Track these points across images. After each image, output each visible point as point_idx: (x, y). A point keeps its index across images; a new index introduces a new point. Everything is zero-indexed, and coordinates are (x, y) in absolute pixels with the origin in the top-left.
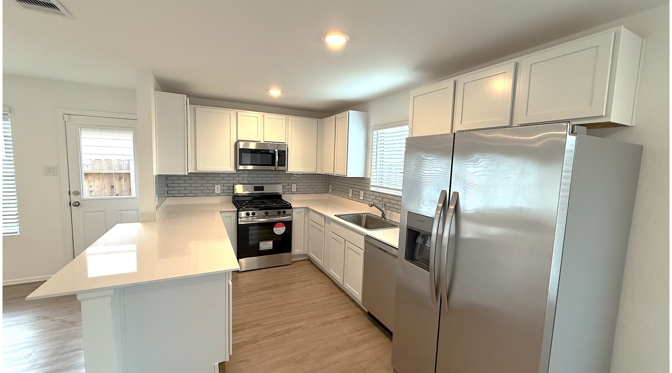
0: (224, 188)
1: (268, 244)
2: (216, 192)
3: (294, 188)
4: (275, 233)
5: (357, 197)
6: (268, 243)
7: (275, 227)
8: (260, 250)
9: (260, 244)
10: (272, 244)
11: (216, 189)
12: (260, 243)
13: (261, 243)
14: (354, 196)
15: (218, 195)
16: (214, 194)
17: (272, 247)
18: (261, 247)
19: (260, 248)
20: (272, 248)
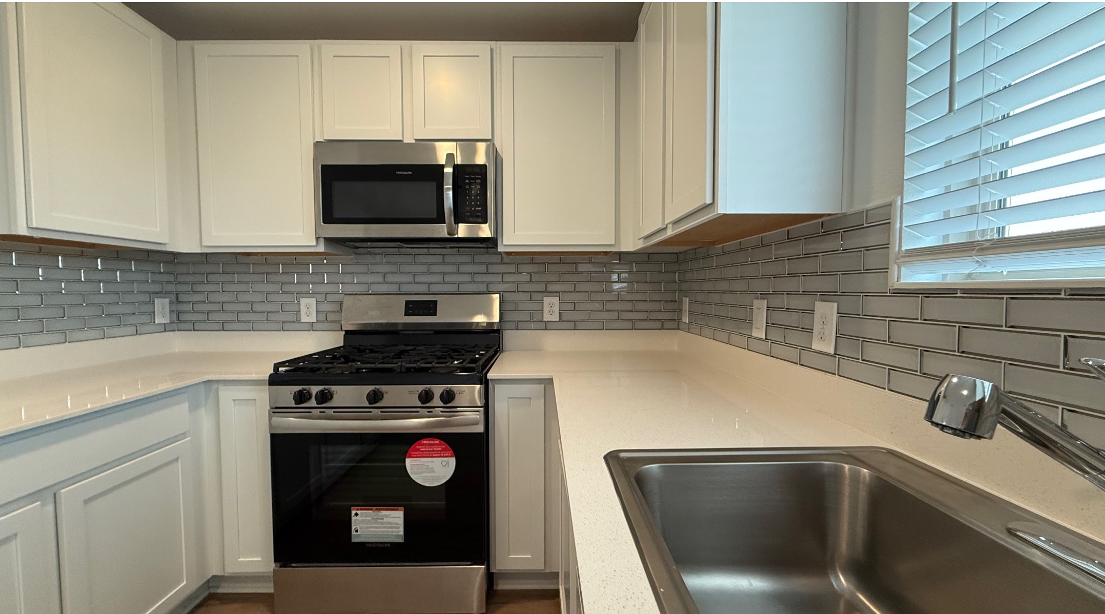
0: (325, 307)
1: (386, 520)
2: (304, 319)
3: (551, 308)
4: (413, 477)
5: (794, 337)
6: (387, 516)
7: (410, 457)
8: (354, 540)
9: (354, 518)
10: (401, 521)
11: (303, 310)
12: (353, 512)
13: (356, 514)
14: (776, 335)
15: (311, 327)
16: (296, 326)
17: (402, 533)
18: (357, 531)
19: (353, 533)
20: (401, 540)
